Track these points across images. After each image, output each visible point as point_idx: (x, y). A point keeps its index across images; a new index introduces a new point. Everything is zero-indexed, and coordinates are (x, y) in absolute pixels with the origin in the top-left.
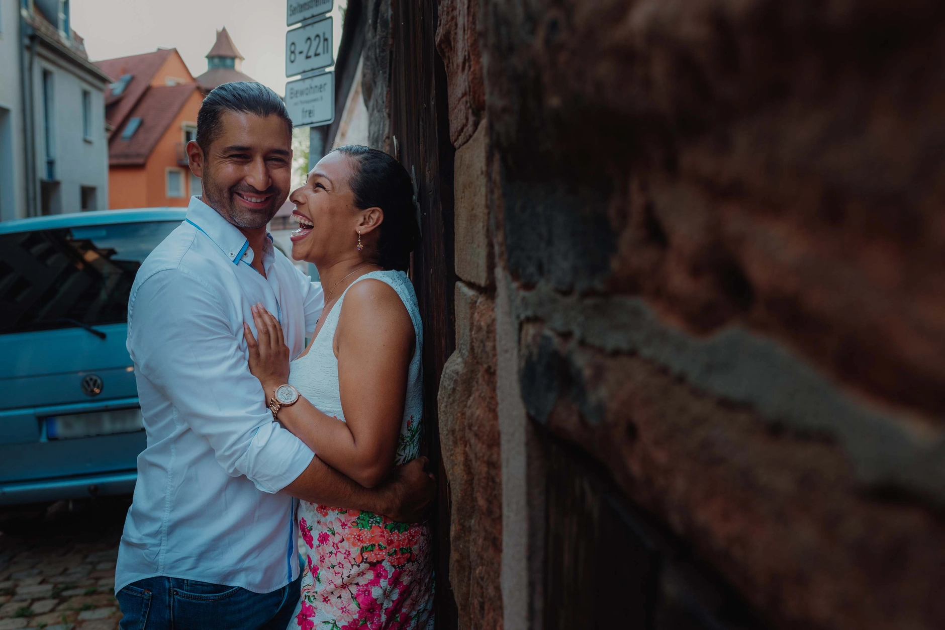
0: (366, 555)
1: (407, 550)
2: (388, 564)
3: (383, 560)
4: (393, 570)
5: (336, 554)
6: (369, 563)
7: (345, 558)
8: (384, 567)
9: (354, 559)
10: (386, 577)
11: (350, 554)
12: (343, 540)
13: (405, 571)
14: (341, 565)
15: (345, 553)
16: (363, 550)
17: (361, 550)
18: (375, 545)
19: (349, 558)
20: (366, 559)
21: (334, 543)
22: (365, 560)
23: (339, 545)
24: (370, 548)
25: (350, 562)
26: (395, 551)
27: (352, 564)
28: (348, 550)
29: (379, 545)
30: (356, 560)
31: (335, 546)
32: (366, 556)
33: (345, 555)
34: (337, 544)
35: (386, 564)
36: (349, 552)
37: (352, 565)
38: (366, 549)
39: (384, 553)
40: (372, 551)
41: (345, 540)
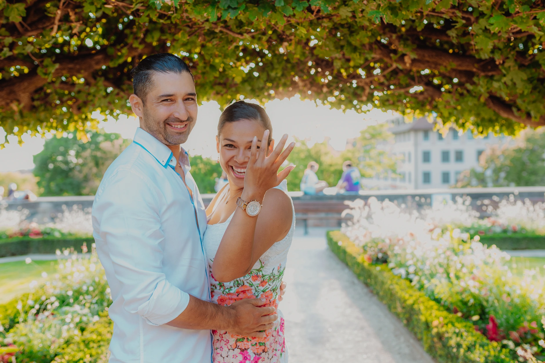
3: (248, 348)
4: (254, 356)
6: (240, 349)
11: (229, 342)
13: (261, 358)
15: (226, 341)
16: (237, 341)
18: (244, 338)
20: (239, 346)
21: (220, 334)
22: (237, 347)
25: (228, 347)
29: (247, 338)
31: (221, 336)
32: (239, 344)
36: (228, 341)
37: (229, 349)
38: (239, 340)
39: (249, 344)
40: (243, 341)
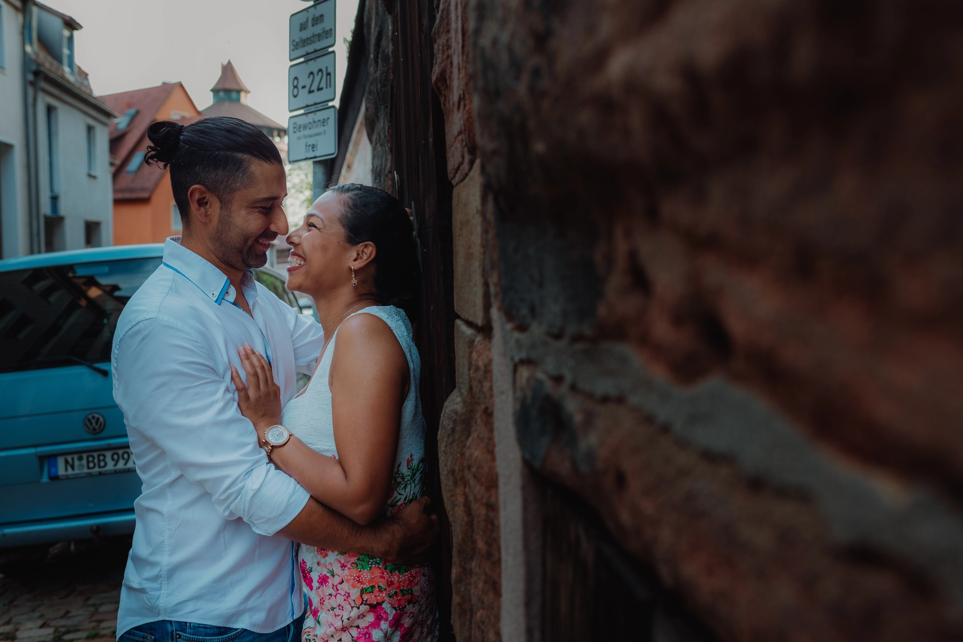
0: (365, 597)
1: (408, 592)
2: (389, 606)
5: (335, 596)
7: (345, 600)
8: (384, 608)
9: (354, 601)
10: (386, 620)
12: (342, 582)
14: (341, 607)
17: (361, 591)
19: (349, 600)
23: (339, 587)
24: (370, 590)
26: (396, 593)
27: (353, 605)
28: (347, 591)
30: (356, 602)
33: (345, 597)
34: (336, 586)
35: (386, 606)
41: (345, 582)
